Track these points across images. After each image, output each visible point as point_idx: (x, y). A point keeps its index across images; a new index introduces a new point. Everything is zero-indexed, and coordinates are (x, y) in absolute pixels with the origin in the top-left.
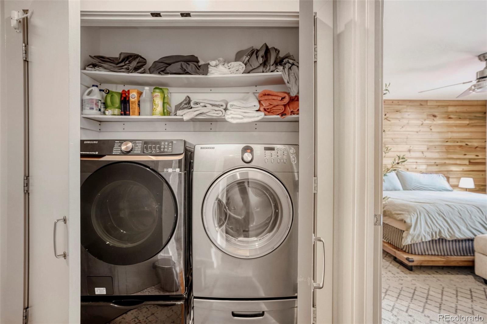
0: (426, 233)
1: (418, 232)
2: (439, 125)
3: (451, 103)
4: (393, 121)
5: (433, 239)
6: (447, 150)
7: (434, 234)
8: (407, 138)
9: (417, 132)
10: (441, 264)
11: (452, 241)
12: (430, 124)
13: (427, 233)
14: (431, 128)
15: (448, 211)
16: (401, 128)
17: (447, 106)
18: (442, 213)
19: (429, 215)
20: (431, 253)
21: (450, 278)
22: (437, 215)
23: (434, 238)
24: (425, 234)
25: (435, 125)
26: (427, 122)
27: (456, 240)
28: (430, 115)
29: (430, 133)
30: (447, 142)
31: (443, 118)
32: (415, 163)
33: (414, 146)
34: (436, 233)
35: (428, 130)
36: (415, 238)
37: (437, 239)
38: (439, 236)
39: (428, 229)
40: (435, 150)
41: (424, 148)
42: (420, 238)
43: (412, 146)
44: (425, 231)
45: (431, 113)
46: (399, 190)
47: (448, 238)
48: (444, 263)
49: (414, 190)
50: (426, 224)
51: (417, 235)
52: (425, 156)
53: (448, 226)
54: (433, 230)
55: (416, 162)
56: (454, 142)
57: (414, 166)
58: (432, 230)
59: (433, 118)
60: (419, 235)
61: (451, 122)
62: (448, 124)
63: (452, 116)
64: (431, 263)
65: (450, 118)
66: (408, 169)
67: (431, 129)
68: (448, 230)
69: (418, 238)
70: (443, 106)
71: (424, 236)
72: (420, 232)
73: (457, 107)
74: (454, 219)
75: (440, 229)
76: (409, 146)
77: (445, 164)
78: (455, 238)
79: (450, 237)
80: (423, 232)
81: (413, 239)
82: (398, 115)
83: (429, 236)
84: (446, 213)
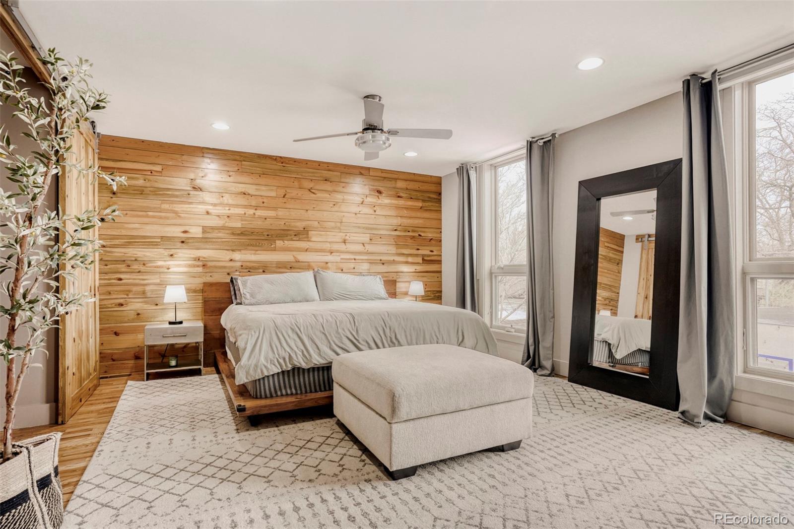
0: (267, 362)
1: (254, 362)
2: (386, 206)
3: (401, 177)
4: (319, 195)
5: (284, 370)
6: (396, 242)
7: (281, 361)
8: (341, 222)
9: (356, 214)
10: (290, 407)
11: (309, 369)
12: (373, 202)
13: (269, 362)
14: (375, 208)
15: (308, 324)
16: (332, 206)
17: (396, 179)
18: (298, 328)
19: (278, 332)
20: (286, 392)
21: (299, 427)
22: (290, 332)
23: (284, 368)
24: (266, 364)
25: (380, 205)
26: (370, 200)
27: (313, 369)
28: (374, 190)
29: (373, 216)
30: (396, 230)
31: (390, 196)
32: (353, 261)
33: (352, 234)
34: (284, 359)
35: (371, 212)
36: (251, 372)
37: (289, 369)
38: (290, 364)
39: (271, 355)
40: (382, 241)
41: (365, 238)
42: (259, 371)
43: (348, 234)
44: (266, 359)
45: (375, 187)
46: (313, 300)
47: (304, 365)
48: (295, 405)
49: (336, 299)
50: (270, 348)
51: (253, 366)
52: (366, 250)
53: (303, 348)
54: (279, 355)
55: (355, 259)
56: (405, 231)
57: (352, 265)
58: (277, 356)
59: (377, 194)
60: (256, 366)
61: (401, 202)
62: (397, 204)
63: (402, 195)
64: (276, 407)
65: (399, 197)
66: (342, 270)
67: (375, 211)
68: (303, 352)
69: (255, 370)
70: (390, 179)
71: (266, 367)
72: (258, 361)
73: (408, 182)
74: (314, 337)
75: (290, 352)
76: (344, 234)
77: (394, 262)
78: (312, 365)
79: (306, 363)
80: (262, 360)
81: (247, 373)
82: (327, 186)
83: (273, 366)
84: (304, 328)
